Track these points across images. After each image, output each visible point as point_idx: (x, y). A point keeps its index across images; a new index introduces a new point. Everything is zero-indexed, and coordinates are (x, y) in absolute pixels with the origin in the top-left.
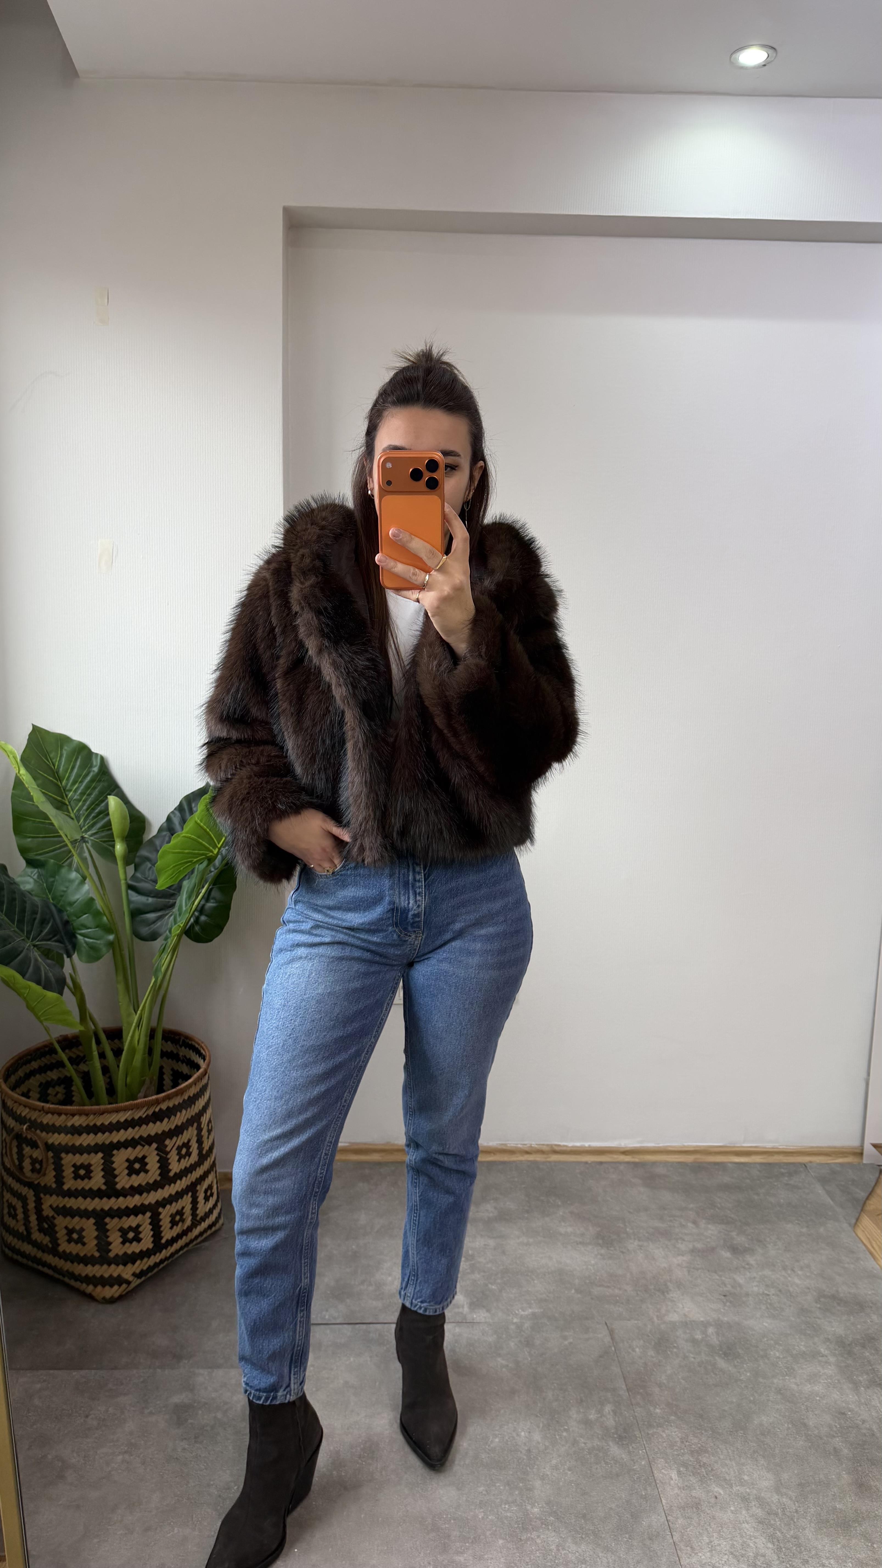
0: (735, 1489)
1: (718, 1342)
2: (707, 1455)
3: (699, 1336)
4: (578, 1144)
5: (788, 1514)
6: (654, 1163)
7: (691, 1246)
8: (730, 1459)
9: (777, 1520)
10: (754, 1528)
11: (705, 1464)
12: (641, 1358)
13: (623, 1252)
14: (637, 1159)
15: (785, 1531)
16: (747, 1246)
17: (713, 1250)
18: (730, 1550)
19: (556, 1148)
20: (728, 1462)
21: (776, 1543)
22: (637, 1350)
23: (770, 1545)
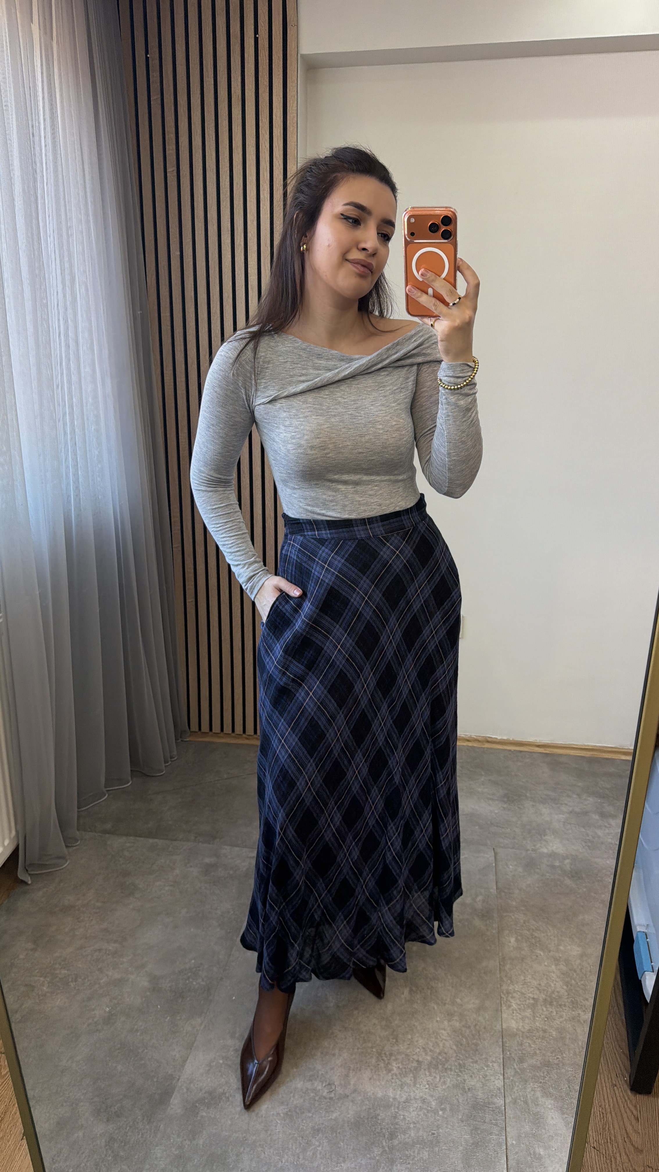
0: (552, 953)
1: (569, 869)
2: (539, 932)
3: (557, 864)
4: (505, 738)
5: (584, 971)
6: (561, 755)
7: (571, 809)
8: (554, 937)
9: (575, 974)
10: (557, 976)
11: (536, 937)
12: (511, 872)
13: (519, 808)
14: (548, 751)
15: (578, 981)
16: (613, 813)
17: (586, 813)
18: (538, 986)
19: (489, 739)
20: (552, 937)
21: (569, 986)
22: (511, 867)
23: (565, 987)
